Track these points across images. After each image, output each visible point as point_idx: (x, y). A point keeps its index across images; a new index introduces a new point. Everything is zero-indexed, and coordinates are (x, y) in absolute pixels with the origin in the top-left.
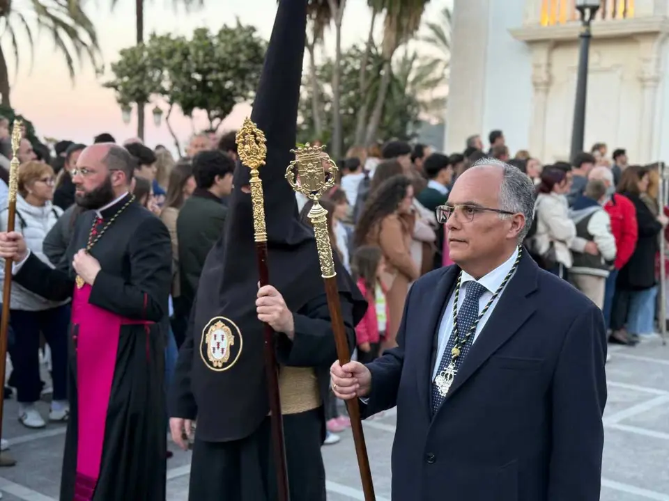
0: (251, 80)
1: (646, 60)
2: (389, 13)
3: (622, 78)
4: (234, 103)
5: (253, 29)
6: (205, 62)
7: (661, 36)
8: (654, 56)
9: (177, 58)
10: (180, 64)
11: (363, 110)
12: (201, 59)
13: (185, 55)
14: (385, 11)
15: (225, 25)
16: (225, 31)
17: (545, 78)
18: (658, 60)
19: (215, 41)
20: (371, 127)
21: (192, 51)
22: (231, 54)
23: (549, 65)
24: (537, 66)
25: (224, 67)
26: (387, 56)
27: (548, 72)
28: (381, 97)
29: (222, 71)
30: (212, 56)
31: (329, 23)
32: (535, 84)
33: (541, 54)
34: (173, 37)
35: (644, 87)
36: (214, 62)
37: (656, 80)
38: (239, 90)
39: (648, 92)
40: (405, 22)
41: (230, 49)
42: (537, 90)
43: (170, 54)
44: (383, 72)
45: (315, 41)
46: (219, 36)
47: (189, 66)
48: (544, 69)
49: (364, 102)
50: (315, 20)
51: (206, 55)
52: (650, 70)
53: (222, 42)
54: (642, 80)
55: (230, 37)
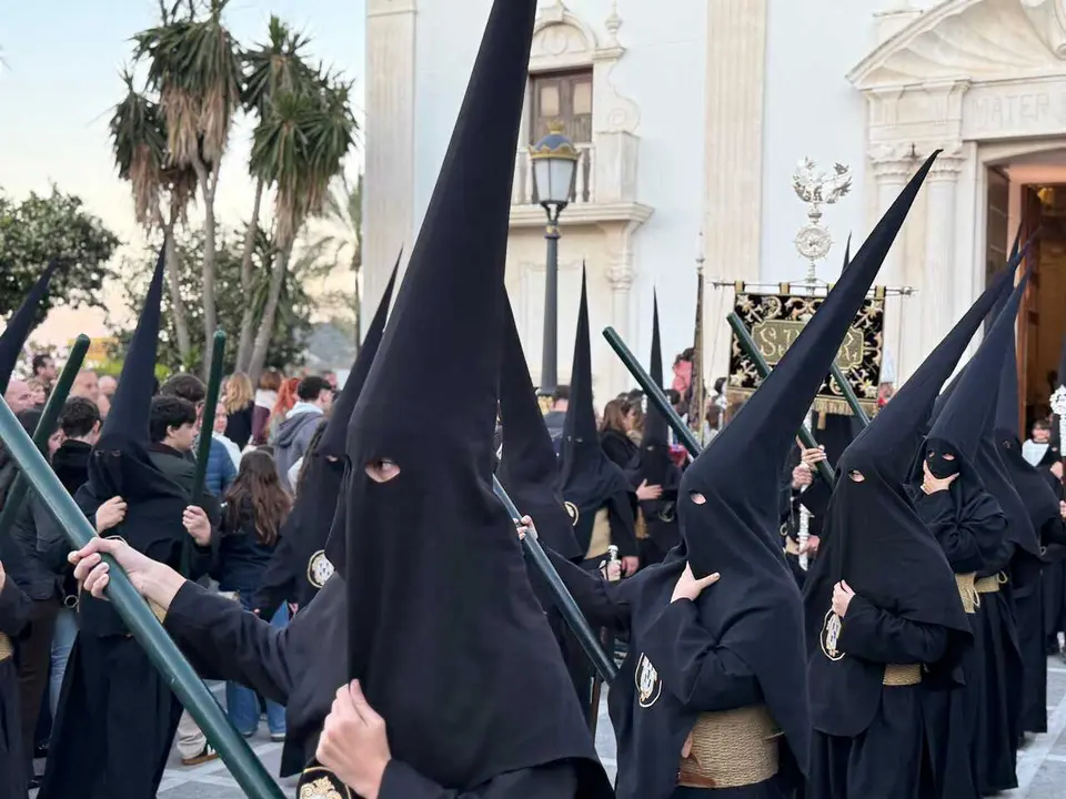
0: (77, 273)
1: (617, 256)
2: (282, 187)
4: (50, 306)
5: (77, 201)
7: (632, 226)
8: (625, 251)
11: (248, 316)
14: (275, 184)
15: (33, 194)
16: (33, 205)
18: (630, 255)
19: (19, 216)
20: (260, 341)
22: (47, 237)
25: (36, 255)
26: (280, 244)
28: (273, 300)
29: (33, 262)
30: (17, 239)
31: (193, 196)
35: (614, 289)
36: (23, 247)
37: (629, 281)
38: (60, 289)
39: (619, 296)
40: (304, 200)
41: (45, 229)
44: (274, 265)
45: (173, 221)
46: (25, 209)
49: (249, 307)
50: (172, 191)
51: (8, 238)
52: (621, 270)
53: (32, 219)
54: (612, 281)
55: (43, 212)
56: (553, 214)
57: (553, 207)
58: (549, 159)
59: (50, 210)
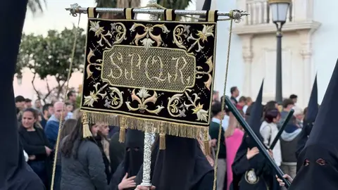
1: (305, 44)
3: (292, 54)
4: (73, 72)
5: (82, 30)
6: (56, 49)
7: (311, 31)
8: (308, 42)
9: (40, 48)
10: (42, 51)
12: (54, 48)
13: (45, 46)
15: (66, 28)
16: (66, 32)
17: (249, 54)
18: (311, 44)
19: (60, 36)
21: (49, 43)
23: (251, 47)
24: (245, 48)
25: (67, 52)
27: (251, 51)
29: (66, 54)
30: (60, 46)
32: (244, 58)
33: (247, 41)
34: (35, 35)
36: (62, 49)
37: (310, 54)
38: (76, 65)
39: (306, 61)
42: (245, 61)
43: (36, 45)
46: (63, 33)
47: (47, 52)
48: (249, 49)
51: (56, 45)
52: (307, 49)
53: (66, 37)
54: (303, 55)
55: (70, 34)
56: (279, 27)
57: (279, 24)
58: (277, 3)
59: (72, 34)
